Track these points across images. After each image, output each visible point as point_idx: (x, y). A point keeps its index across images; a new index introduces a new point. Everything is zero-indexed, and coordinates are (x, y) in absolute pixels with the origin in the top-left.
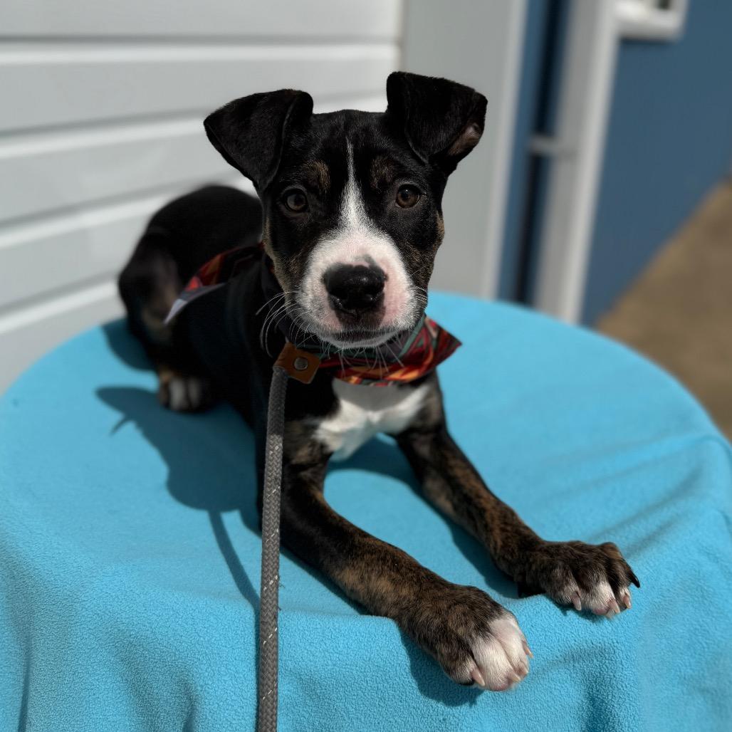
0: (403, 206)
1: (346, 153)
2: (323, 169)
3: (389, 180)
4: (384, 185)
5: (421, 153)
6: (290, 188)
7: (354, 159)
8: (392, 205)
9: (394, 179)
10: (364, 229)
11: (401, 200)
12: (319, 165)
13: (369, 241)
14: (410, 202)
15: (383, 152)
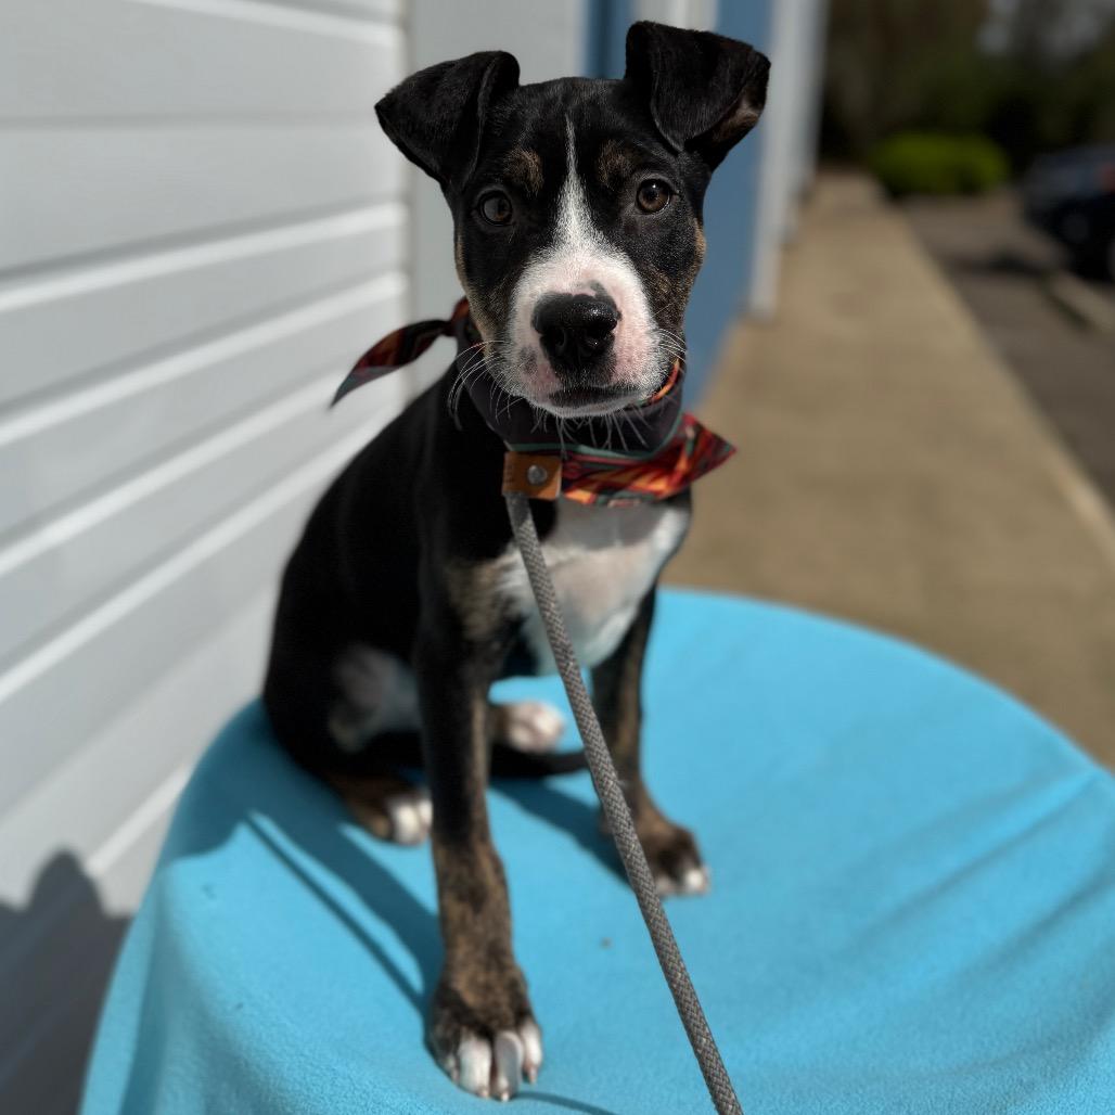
0: (645, 211)
1: (565, 138)
2: (531, 159)
3: (624, 174)
4: (619, 181)
5: (673, 137)
6: (487, 189)
7: (576, 145)
8: (630, 210)
9: (633, 172)
10: (590, 244)
11: (644, 203)
12: (526, 154)
13: (596, 261)
14: (656, 204)
15: (617, 134)
